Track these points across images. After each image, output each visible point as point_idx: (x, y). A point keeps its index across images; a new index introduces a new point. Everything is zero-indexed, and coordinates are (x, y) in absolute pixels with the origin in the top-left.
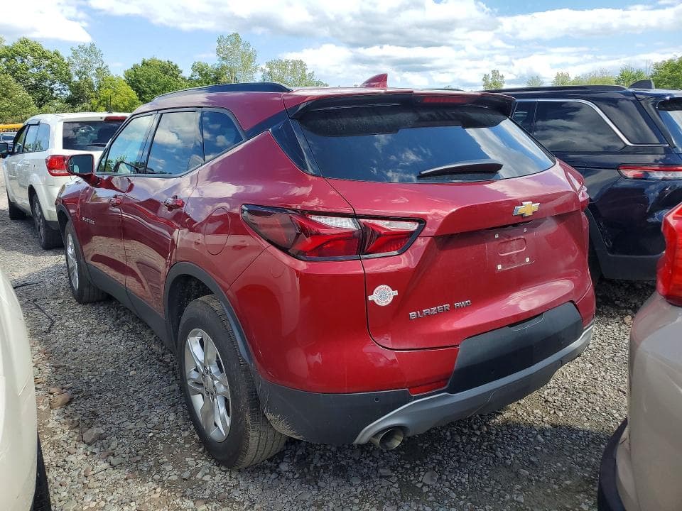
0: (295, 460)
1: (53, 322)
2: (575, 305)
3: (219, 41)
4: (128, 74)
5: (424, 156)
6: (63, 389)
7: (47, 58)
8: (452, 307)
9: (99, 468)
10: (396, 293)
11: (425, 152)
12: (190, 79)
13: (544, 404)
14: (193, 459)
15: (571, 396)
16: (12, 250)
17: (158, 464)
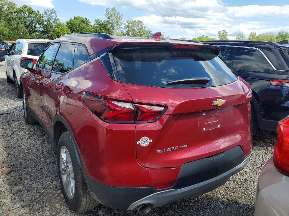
0: (106, 209)
1: (13, 132)
2: (241, 148)
3: (107, 10)
4: (68, 23)
5: (179, 71)
6: (9, 165)
7: (34, 14)
8: (179, 148)
9: (16, 206)
10: (151, 141)
11: (180, 69)
12: (94, 26)
13: (225, 188)
14: (59, 205)
15: (239, 185)
16: (4, 97)
17: (43, 207)
